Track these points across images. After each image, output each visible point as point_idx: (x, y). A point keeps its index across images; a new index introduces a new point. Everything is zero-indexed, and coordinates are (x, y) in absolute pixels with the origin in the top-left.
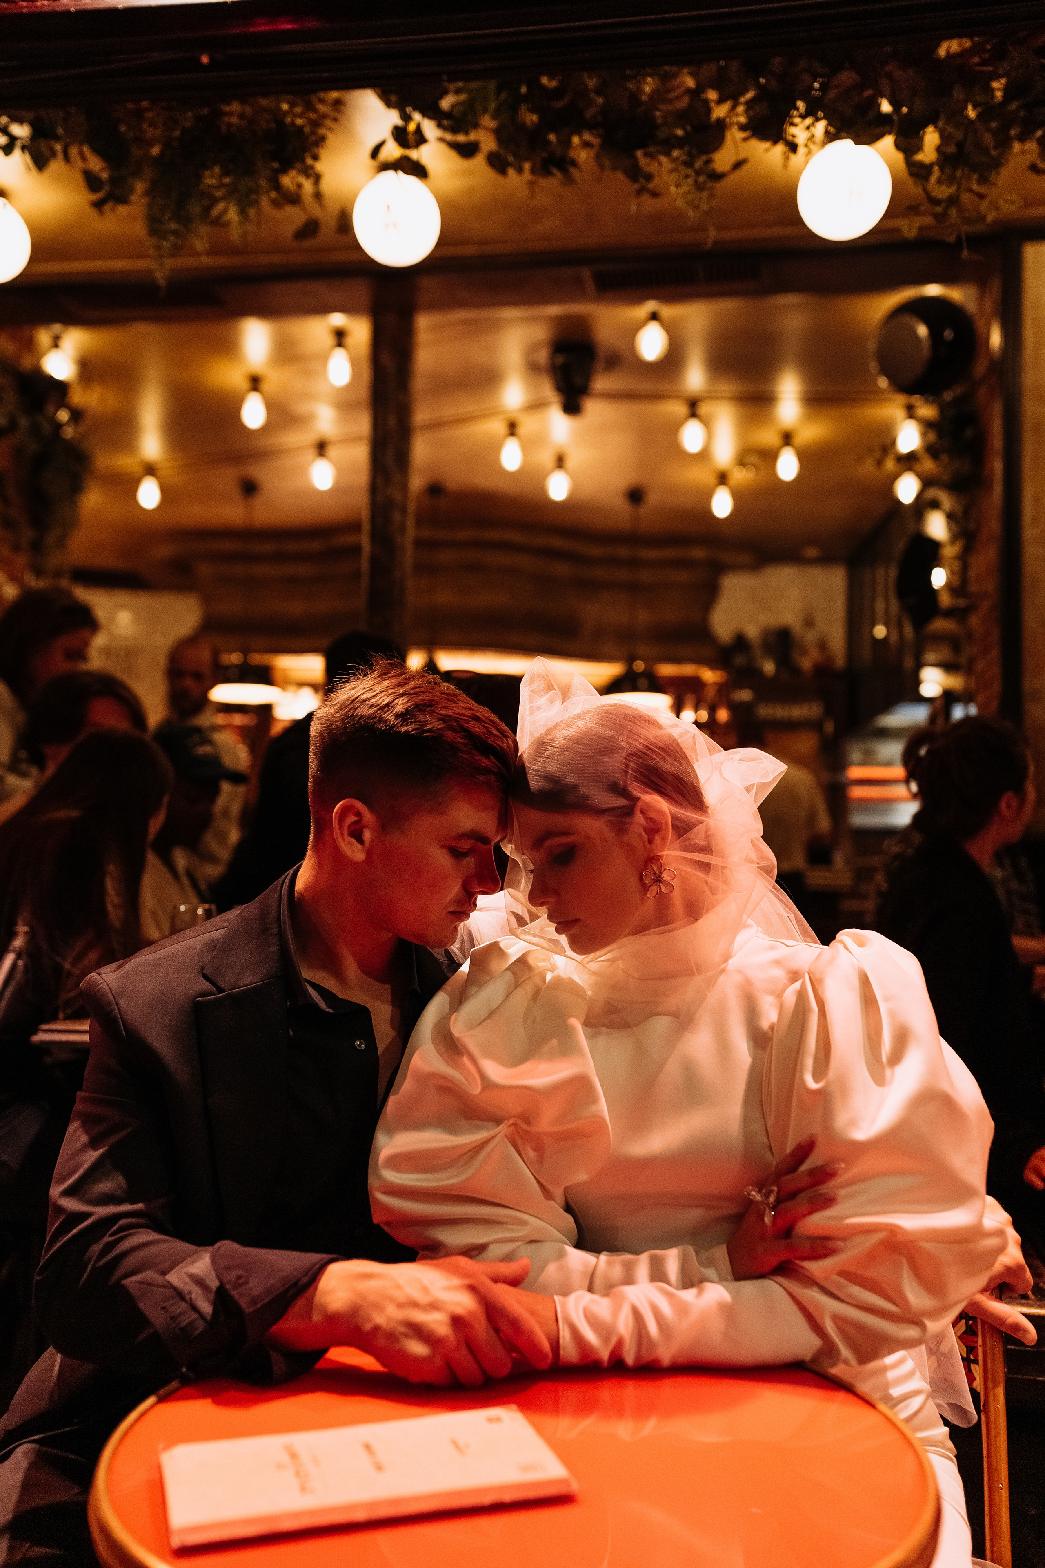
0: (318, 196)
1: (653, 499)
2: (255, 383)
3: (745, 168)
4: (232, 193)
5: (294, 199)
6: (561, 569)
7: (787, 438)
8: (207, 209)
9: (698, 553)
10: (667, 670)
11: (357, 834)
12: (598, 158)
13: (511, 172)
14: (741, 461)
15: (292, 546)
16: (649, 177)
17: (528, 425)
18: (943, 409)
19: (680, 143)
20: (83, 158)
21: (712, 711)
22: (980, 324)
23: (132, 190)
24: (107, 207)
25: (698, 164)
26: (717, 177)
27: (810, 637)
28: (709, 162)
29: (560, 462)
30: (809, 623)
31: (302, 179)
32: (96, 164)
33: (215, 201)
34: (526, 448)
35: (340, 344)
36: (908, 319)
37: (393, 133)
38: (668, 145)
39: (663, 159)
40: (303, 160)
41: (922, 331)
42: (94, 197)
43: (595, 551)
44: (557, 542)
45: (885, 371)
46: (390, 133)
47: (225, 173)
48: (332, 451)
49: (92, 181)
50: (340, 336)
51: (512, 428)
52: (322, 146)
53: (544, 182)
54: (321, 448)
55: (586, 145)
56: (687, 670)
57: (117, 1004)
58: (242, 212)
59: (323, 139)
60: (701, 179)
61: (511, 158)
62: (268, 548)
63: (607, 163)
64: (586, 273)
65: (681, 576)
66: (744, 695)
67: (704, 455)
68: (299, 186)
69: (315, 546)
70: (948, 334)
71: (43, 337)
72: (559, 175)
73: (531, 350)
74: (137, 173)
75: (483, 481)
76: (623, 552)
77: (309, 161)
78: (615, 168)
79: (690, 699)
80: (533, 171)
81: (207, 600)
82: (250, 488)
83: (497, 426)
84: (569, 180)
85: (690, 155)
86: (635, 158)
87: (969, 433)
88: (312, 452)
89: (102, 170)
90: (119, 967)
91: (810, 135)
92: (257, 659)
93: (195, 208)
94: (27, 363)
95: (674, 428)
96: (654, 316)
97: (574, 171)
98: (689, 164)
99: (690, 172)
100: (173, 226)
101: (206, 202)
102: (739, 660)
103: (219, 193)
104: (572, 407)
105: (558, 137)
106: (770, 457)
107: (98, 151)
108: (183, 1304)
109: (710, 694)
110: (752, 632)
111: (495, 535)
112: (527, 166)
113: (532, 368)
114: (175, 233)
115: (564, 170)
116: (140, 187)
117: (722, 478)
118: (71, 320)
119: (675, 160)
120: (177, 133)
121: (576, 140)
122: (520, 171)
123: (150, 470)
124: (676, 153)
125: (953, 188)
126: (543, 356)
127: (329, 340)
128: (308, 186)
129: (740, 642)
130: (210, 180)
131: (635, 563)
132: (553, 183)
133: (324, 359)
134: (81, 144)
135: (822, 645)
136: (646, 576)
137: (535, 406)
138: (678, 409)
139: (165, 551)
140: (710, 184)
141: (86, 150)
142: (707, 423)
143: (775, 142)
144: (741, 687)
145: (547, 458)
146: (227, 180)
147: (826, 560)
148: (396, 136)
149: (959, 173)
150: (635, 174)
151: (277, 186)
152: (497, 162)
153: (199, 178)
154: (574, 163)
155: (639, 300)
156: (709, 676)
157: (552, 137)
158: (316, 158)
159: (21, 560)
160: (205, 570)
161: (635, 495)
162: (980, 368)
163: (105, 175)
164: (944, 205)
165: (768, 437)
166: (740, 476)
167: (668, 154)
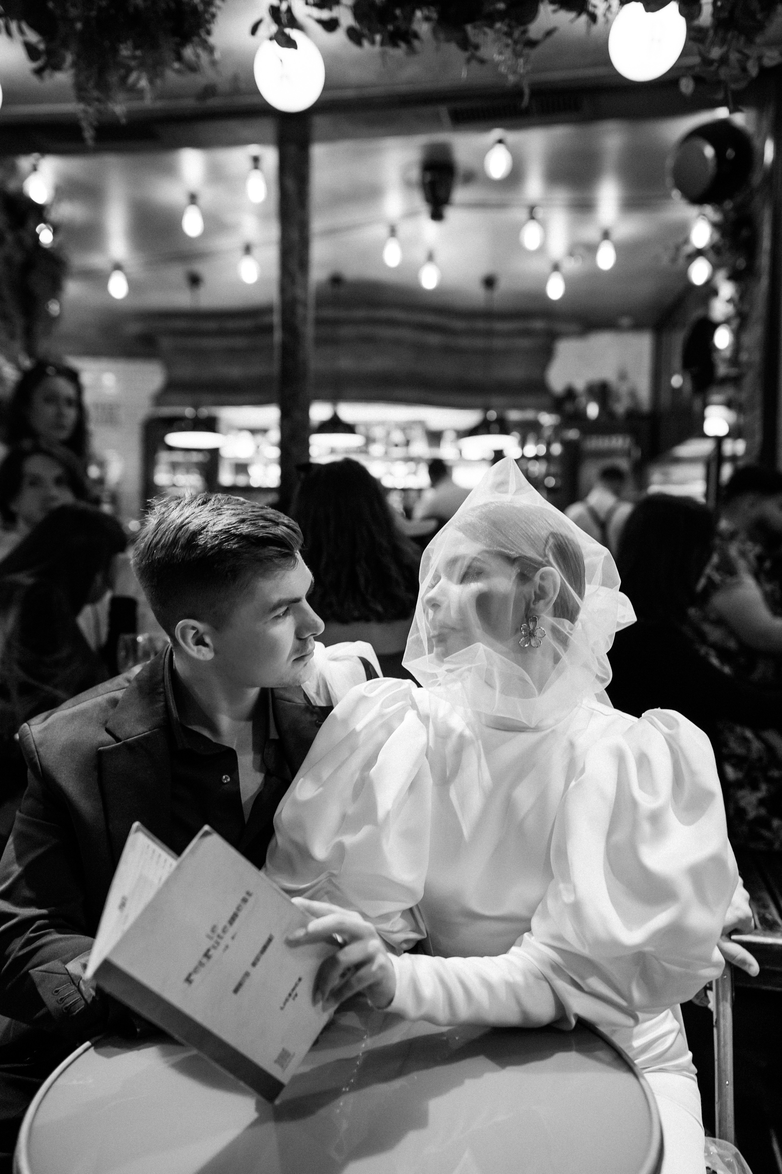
0: (214, 63)
1: (503, 285)
2: (193, 199)
3: (556, 35)
4: (142, 65)
5: (193, 68)
6: (434, 339)
7: (606, 235)
8: (124, 79)
9: (538, 325)
10: (514, 415)
11: (200, 641)
12: (434, 32)
13: (366, 43)
14: (571, 254)
15: (231, 324)
16: (477, 47)
17: (405, 229)
18: (725, 214)
19: (501, 16)
20: (21, 32)
21: (548, 445)
22: (756, 142)
23: (63, 60)
24: (47, 73)
25: (516, 34)
26: (532, 44)
27: (623, 389)
28: (525, 32)
29: (431, 258)
30: (623, 376)
31: (200, 51)
32: (33, 37)
33: (129, 70)
34: (404, 247)
35: (256, 167)
36: (698, 142)
37: (270, 11)
38: (490, 19)
39: (487, 30)
40: (199, 36)
41: (709, 151)
42: (34, 65)
43: (459, 324)
44: (430, 319)
45: (680, 185)
46: (267, 11)
47: (136, 47)
48: (256, 251)
49: (31, 51)
50: (256, 160)
51: (393, 232)
52: (214, 23)
53: (392, 52)
54: (248, 249)
55: (427, 19)
56: (529, 415)
57: (37, 752)
58: (151, 81)
59: (214, 16)
60: (519, 47)
61: (366, 31)
62: (212, 325)
63: (442, 36)
64: (443, 110)
65: (525, 343)
66: (573, 434)
67: (542, 250)
68: (198, 56)
69: (248, 324)
70: (730, 153)
71: (25, 162)
72: (403, 45)
73: (406, 169)
74: (65, 45)
75: (371, 273)
76: (481, 325)
77: (203, 34)
78: (448, 40)
79: (531, 438)
80: (382, 44)
81: (168, 365)
82: (195, 280)
83: (382, 231)
84: (412, 51)
85: (509, 26)
86: (464, 31)
87: (745, 233)
88: (240, 253)
89: (39, 42)
90: (46, 718)
91: (608, 5)
92: (205, 412)
93: (113, 78)
94: (12, 186)
95: (516, 230)
96: (500, 141)
97: (416, 43)
98: (509, 34)
99: (510, 41)
100: (95, 94)
101: (122, 72)
102: (569, 407)
103: (133, 63)
104: (437, 215)
105: (402, 12)
106: (592, 249)
107: (34, 26)
108: (73, 987)
109: (547, 433)
110: (580, 385)
111: (383, 314)
112: (378, 38)
113: (408, 184)
114: (98, 100)
115: (408, 43)
116: (69, 58)
117: (556, 267)
118: (44, 151)
119: (498, 31)
120: (93, 13)
121: (419, 14)
122: (373, 42)
123: (118, 267)
124: (498, 25)
125: (725, 49)
126: (415, 174)
127: (248, 164)
128: (204, 57)
129: (570, 394)
130: (125, 51)
131: (489, 334)
132: (399, 52)
133: (244, 179)
134: (19, 20)
135: (633, 394)
136: (498, 343)
137: (411, 214)
138: (522, 214)
139: (134, 328)
140: (526, 51)
141: (24, 26)
142: (544, 225)
143: (579, 14)
144: (571, 427)
145: (420, 255)
146: (138, 53)
147: (637, 326)
148: (273, 13)
149: (729, 35)
150: (465, 44)
151: (179, 58)
152: (354, 36)
153: (116, 51)
154: (416, 36)
155: (488, 129)
156: (547, 419)
157: (398, 12)
158: (209, 33)
159: (17, 345)
160: (166, 343)
161: (489, 282)
162: (757, 179)
163: (42, 47)
164: (716, 65)
165: (591, 234)
166: (571, 266)
167: (491, 26)
